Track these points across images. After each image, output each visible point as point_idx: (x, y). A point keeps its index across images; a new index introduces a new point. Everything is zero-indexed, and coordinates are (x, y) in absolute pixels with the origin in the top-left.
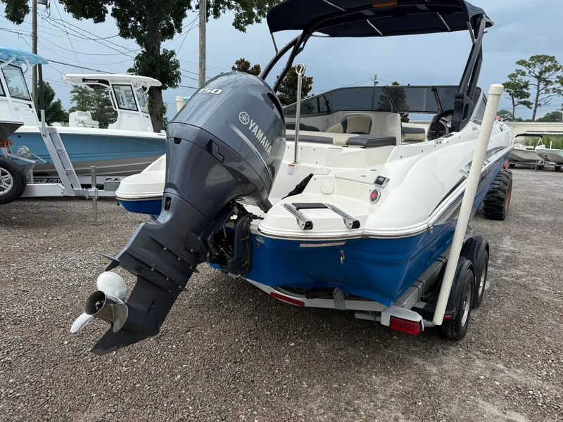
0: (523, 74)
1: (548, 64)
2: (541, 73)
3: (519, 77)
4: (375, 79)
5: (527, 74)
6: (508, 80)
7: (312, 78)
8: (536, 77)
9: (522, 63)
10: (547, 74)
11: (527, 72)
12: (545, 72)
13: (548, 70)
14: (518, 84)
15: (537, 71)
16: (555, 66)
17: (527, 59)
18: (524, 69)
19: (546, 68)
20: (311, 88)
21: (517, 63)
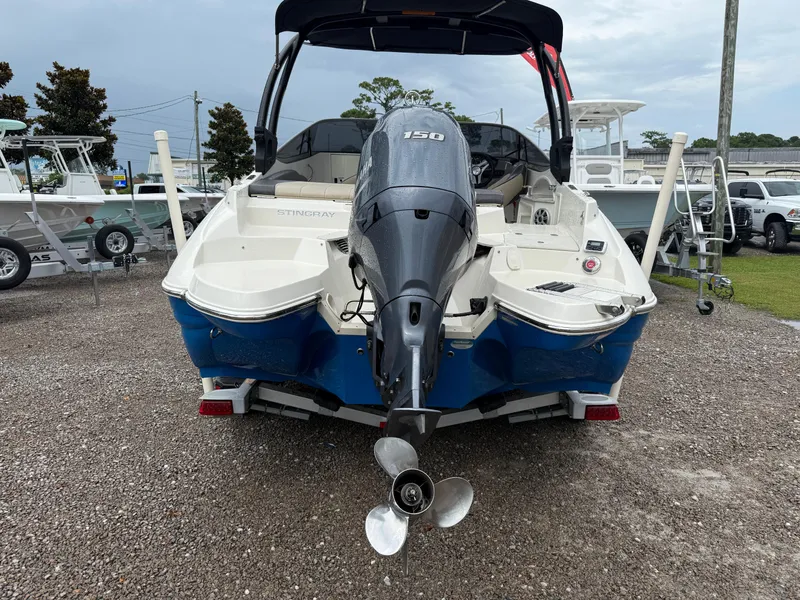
0: (369, 100)
1: (393, 89)
2: (387, 100)
3: (365, 104)
4: (196, 97)
5: (373, 100)
6: (353, 107)
7: (104, 90)
8: (383, 104)
9: (365, 85)
10: (394, 101)
11: (372, 97)
12: (391, 98)
13: (393, 96)
14: (364, 112)
15: (383, 96)
16: (400, 92)
17: (370, 82)
18: (369, 94)
19: (391, 94)
20: (105, 107)
21: (361, 85)
